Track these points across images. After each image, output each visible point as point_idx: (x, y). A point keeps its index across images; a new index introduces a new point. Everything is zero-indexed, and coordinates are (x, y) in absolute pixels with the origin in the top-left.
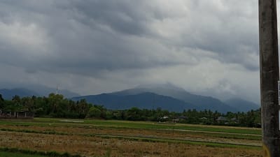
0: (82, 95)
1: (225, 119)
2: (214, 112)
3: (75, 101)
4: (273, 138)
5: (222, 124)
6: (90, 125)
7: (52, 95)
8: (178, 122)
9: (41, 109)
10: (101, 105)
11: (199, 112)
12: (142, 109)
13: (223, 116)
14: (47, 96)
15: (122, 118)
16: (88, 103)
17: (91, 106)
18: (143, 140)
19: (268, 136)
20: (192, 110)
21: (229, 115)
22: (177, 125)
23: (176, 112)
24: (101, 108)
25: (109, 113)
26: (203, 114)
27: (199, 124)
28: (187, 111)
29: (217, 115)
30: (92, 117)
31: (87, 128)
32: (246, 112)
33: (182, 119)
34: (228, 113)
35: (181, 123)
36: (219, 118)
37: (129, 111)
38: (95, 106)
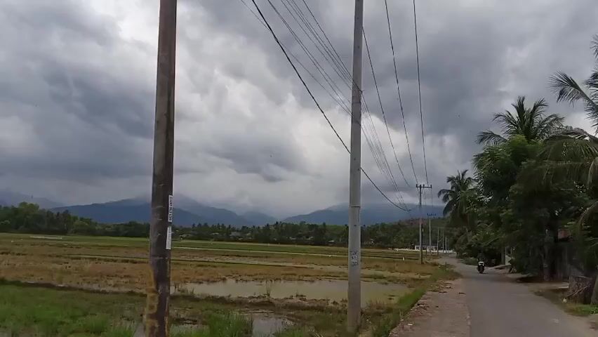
0: (67, 206)
1: (238, 234)
2: (227, 226)
3: (55, 213)
4: (158, 258)
5: (235, 240)
6: (65, 243)
7: (24, 204)
8: (184, 238)
9: (8, 221)
10: (89, 218)
11: (210, 226)
12: (143, 223)
13: (238, 231)
14: (17, 206)
15: (116, 233)
16: (72, 214)
17: (75, 218)
18: (123, 261)
19: (154, 256)
20: (203, 224)
21: (245, 230)
22: (185, 241)
23: (184, 227)
24: (89, 221)
25: (100, 228)
26: (214, 229)
27: (209, 240)
28: (196, 225)
29: (231, 229)
30: (76, 232)
31: (62, 246)
32: (261, 227)
33: (190, 235)
34: (244, 227)
35: (189, 239)
36: (233, 234)
37: (126, 225)
38: (82, 219)
